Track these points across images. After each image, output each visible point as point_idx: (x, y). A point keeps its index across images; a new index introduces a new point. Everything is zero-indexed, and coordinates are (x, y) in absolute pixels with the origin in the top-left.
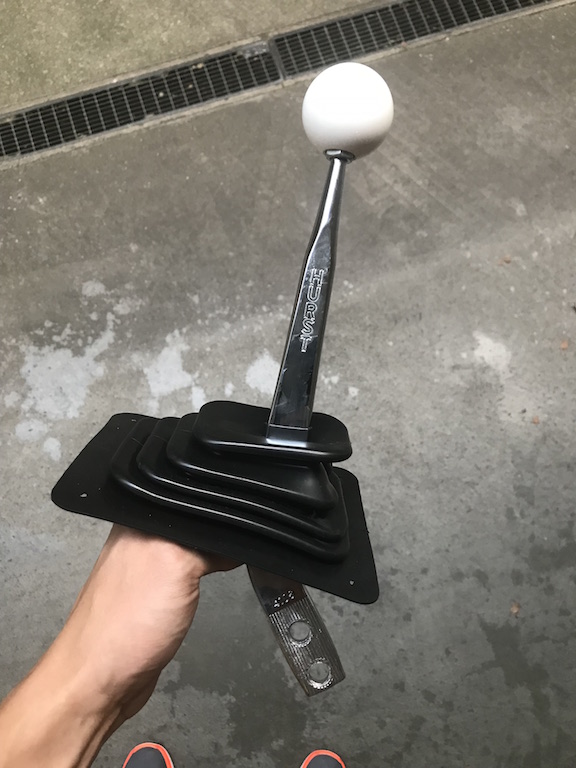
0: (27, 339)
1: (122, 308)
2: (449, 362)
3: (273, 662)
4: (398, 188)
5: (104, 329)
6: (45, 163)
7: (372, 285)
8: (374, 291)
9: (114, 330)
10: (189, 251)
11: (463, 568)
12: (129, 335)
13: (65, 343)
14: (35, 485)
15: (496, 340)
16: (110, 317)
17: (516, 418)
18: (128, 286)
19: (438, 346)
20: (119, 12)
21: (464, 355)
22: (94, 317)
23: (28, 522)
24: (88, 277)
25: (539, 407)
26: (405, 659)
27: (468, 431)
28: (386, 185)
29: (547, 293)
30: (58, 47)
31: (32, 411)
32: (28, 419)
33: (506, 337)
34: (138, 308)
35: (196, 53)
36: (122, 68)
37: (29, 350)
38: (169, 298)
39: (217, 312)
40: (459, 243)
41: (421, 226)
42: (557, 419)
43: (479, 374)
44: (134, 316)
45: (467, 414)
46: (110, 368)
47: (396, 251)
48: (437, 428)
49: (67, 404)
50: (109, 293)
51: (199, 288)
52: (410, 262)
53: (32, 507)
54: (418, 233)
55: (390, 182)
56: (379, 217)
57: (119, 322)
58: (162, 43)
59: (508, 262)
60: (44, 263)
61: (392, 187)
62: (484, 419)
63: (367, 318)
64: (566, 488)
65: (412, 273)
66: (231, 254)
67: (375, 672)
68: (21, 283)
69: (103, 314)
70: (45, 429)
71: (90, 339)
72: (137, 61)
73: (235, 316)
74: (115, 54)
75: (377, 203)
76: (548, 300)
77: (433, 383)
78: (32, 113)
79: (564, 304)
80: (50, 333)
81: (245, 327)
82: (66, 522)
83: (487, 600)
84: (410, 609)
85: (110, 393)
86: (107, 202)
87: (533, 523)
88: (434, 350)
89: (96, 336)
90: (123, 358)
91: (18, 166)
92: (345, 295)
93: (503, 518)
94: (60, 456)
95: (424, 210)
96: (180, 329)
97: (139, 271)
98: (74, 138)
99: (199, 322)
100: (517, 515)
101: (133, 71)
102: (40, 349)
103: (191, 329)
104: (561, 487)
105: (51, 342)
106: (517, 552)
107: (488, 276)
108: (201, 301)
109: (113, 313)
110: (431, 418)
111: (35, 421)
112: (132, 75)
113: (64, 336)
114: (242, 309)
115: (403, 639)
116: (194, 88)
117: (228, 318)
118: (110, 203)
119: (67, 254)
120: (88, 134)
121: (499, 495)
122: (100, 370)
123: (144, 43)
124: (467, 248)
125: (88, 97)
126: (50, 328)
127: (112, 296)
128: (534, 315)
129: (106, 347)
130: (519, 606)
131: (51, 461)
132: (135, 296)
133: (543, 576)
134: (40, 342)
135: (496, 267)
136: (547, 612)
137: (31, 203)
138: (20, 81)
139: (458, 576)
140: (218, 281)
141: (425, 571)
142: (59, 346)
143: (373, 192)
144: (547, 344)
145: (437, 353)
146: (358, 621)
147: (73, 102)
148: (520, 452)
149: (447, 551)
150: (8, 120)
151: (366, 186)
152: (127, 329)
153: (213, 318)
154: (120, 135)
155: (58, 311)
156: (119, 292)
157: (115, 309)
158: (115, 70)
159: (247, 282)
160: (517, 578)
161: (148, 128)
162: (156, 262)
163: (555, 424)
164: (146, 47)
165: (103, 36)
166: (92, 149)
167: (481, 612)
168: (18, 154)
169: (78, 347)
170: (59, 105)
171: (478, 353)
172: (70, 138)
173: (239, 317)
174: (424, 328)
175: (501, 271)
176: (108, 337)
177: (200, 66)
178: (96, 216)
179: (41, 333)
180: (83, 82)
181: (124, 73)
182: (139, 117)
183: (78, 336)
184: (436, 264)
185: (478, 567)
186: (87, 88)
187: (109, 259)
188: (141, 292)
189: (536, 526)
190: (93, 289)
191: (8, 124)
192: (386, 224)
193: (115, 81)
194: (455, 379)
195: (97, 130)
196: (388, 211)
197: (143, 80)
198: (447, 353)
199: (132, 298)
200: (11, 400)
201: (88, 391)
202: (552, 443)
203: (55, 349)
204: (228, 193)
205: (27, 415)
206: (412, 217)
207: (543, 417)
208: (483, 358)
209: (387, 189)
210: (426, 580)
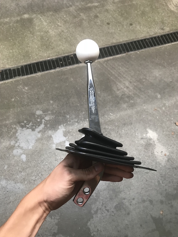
0: (19, 126)
1: (47, 118)
2: (140, 137)
3: (87, 227)
4: (125, 89)
5: (41, 124)
6: (28, 78)
7: (118, 115)
8: (119, 116)
9: (44, 124)
10: (67, 104)
11: (145, 198)
12: (48, 126)
13: (30, 127)
14: (17, 168)
15: (153, 131)
16: (43, 120)
17: (160, 154)
18: (49, 112)
19: (137, 132)
20: (51, 42)
21: (144, 135)
22: (39, 120)
23: (14, 179)
24: (38, 109)
25: (166, 151)
26: (128, 227)
27: (146, 157)
28: (122, 88)
29: (167, 119)
30: (34, 50)
31: (18, 146)
32: (17, 149)
33: (156, 130)
34: (51, 118)
35: (71, 53)
36: (51, 55)
37: (19, 129)
38: (61, 116)
39: (74, 120)
40: (142, 104)
41: (132, 100)
42: (172, 155)
43: (149, 141)
44: (50, 120)
45: (146, 152)
46: (42, 135)
47: (125, 106)
48: (137, 156)
49: (29, 145)
50: (43, 114)
51: (69, 113)
52: (128, 109)
53: (16, 175)
54: (131, 101)
55: (123, 87)
56: (120, 96)
57: (46, 122)
58: (62, 50)
59: (156, 110)
60: (26, 105)
61: (123, 89)
62: (150, 154)
63: (116, 123)
64: (175, 175)
65: (129, 112)
66: (78, 105)
67: (118, 231)
68: (19, 110)
69: (41, 120)
70: (22, 152)
71: (37, 126)
72: (55, 54)
73: (79, 121)
74: (50, 52)
75: (119, 93)
76: (168, 121)
77: (136, 143)
78: (26, 66)
79: (172, 122)
80: (25, 124)
81: (81, 125)
82: (26, 180)
83: (153, 209)
84: (130, 211)
85: (42, 142)
86: (45, 89)
87: (166, 185)
88: (136, 133)
89: (39, 126)
90: (46, 132)
91: (21, 79)
92: (110, 117)
93: (157, 183)
94: (25, 160)
95: (132, 95)
96: (63, 125)
97: (52, 108)
98: (37, 73)
99: (69, 123)
100: (161, 182)
101: (54, 56)
102: (22, 129)
103: (66, 125)
104: (174, 175)
105: (25, 127)
106: (161, 194)
107: (150, 113)
108: (69, 117)
109: (44, 119)
110: (135, 153)
111: (19, 149)
112: (54, 57)
113: (30, 125)
114: (81, 120)
115: (127, 221)
116: (70, 61)
117: (77, 122)
118: (46, 90)
119: (33, 103)
120: (41, 72)
121: (155, 176)
122: (39, 135)
123: (57, 50)
124: (145, 106)
125: (41, 62)
126: (26, 123)
127: (44, 115)
128: (164, 125)
129: (42, 129)
130: (163, 211)
131: (23, 161)
132: (51, 115)
133: (170, 202)
134: (22, 127)
135: (153, 111)
136: (171, 214)
137: (23, 89)
138: (23, 58)
139: (144, 201)
140: (75, 112)
141: (134, 199)
142: (28, 128)
143: (118, 90)
144: (168, 133)
145: (137, 134)
146: (113, 214)
147: (37, 63)
148: (161, 164)
149: (140, 193)
150: (19, 67)
151: (116, 88)
152: (48, 124)
153: (73, 122)
154: (49, 72)
155: (29, 118)
156: (46, 113)
157: (45, 118)
158: (49, 56)
159: (83, 112)
160: (162, 202)
161: (57, 71)
162: (58, 106)
163: (171, 156)
164: (58, 51)
165: (47, 47)
166: (41, 76)
167: (151, 213)
168: (21, 76)
169: (34, 129)
170: (33, 64)
171: (148, 135)
172: (35, 72)
173: (80, 122)
174: (133, 127)
175: (154, 112)
176: (42, 126)
177: (72, 56)
178: (41, 93)
179: (23, 124)
180: (40, 59)
181: (51, 57)
182: (55, 68)
183: (34, 125)
184: (136, 110)
185: (150, 199)
186: (41, 60)
187: (44, 105)
188: (52, 114)
189: (167, 186)
190: (39, 112)
191: (19, 68)
192: (122, 98)
193: (49, 59)
194: (142, 142)
195: (43, 70)
196: (122, 95)
197: (56, 59)
198: (139, 134)
199: (50, 115)
200: (12, 143)
201: (35, 141)
202: (170, 161)
203: (27, 129)
204: (78, 88)
205: (17, 147)
206: (129, 97)
207: (168, 154)
208: (150, 136)
209: (122, 89)
210: (134, 202)
